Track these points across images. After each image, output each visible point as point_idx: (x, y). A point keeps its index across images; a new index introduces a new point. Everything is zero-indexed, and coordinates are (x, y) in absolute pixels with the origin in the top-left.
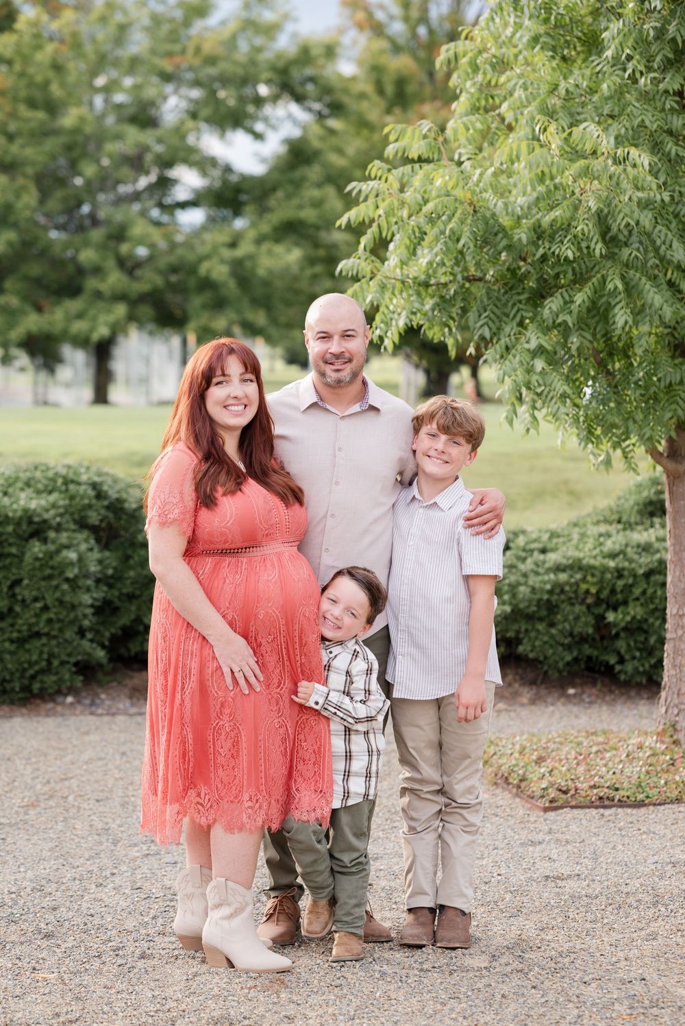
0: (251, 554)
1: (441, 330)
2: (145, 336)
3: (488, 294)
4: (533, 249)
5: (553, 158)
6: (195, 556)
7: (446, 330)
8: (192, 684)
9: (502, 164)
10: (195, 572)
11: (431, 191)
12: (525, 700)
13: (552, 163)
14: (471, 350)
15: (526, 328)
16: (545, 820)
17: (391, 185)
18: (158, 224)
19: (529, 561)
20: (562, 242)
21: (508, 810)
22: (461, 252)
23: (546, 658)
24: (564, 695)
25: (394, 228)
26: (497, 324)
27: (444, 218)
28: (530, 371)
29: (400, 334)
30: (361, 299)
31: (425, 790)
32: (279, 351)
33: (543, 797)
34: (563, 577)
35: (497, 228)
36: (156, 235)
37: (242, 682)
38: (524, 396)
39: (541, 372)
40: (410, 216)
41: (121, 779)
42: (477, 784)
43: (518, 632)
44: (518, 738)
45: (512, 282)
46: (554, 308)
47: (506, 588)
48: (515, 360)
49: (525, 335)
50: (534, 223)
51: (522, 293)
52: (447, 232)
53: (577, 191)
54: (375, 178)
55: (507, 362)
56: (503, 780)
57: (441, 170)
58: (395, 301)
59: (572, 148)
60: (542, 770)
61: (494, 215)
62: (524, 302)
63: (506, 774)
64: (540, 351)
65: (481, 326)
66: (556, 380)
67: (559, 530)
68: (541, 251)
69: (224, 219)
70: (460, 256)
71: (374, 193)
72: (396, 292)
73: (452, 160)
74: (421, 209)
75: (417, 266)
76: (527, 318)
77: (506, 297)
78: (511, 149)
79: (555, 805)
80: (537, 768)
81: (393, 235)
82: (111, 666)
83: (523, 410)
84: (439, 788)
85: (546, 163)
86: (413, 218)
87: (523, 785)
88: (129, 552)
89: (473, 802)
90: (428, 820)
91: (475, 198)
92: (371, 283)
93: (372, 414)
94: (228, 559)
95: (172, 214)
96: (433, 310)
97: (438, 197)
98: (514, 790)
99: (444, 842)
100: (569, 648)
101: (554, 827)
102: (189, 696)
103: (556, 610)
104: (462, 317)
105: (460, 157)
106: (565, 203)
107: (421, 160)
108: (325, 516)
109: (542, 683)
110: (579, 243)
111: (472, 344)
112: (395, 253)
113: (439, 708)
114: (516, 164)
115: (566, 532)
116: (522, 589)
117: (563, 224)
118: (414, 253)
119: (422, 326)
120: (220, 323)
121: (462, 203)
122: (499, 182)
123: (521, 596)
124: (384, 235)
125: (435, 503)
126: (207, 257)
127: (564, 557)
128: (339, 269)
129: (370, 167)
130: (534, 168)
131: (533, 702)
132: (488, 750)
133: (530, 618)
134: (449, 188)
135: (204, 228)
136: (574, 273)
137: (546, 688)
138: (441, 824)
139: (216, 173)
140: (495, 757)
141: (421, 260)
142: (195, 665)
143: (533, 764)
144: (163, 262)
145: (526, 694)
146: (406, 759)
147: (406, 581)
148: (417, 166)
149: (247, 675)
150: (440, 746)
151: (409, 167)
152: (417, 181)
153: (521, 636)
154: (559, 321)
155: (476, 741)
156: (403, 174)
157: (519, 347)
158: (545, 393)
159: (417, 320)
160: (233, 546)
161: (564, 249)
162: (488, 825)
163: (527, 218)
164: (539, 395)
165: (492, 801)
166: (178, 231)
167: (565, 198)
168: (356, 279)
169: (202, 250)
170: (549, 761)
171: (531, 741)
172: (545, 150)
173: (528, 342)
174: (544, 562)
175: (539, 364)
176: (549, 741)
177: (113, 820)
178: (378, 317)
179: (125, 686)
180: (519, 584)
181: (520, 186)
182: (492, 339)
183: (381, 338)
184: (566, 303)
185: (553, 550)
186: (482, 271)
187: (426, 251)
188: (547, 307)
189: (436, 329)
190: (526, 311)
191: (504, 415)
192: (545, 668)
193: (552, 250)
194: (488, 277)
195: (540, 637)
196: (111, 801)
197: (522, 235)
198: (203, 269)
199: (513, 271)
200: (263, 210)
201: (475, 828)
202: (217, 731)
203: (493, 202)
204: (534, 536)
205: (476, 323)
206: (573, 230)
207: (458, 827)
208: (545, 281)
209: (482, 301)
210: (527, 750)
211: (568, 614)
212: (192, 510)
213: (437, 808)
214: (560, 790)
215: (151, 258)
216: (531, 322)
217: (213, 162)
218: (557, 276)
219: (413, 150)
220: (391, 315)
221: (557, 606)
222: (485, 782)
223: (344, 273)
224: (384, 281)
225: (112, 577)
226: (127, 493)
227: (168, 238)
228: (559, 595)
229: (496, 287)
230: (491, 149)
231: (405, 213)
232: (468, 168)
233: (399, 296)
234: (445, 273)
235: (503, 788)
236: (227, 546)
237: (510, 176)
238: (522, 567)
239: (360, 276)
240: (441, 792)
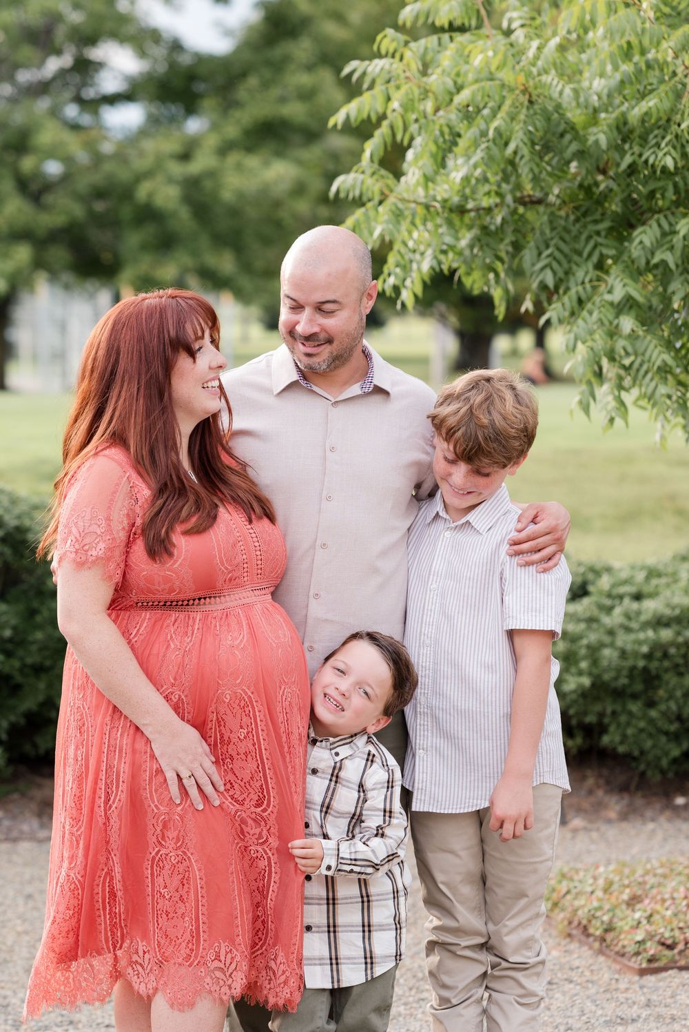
0: (208, 608)
1: (485, 276)
2: (59, 292)
3: (551, 222)
4: (617, 156)
5: (643, 23)
6: (126, 609)
7: (491, 276)
8: (121, 796)
9: (569, 32)
10: (126, 633)
11: (466, 73)
12: (612, 814)
13: (643, 30)
14: (528, 305)
15: (607, 272)
16: (642, 987)
17: (408, 65)
18: (75, 127)
19: (618, 611)
20: (658, 145)
21: (587, 973)
22: (512, 163)
23: (642, 752)
24: (669, 806)
25: (414, 128)
26: (566, 265)
27: (486, 112)
28: (613, 333)
29: (424, 283)
30: (366, 232)
31: (464, 944)
32: (255, 311)
33: (637, 954)
34: (666, 634)
35: (562, 126)
36: (75, 146)
37: (193, 792)
38: (605, 370)
39: (629, 336)
40: (437, 110)
41: (26, 933)
42: (538, 936)
43: (601, 715)
44: (602, 869)
45: (587, 204)
46: (647, 243)
47: (583, 652)
48: (591, 318)
49: (606, 282)
50: (617, 119)
51: (601, 221)
52: (491, 133)
53: (680, 70)
54: (386, 56)
55: (580, 321)
56: (580, 930)
57: (481, 43)
58: (415, 235)
59: (673, 8)
60: (637, 915)
61: (558, 107)
62: (603, 233)
63: (584, 922)
64: (628, 304)
65: (542, 269)
66: (652, 346)
67: (661, 567)
68: (628, 159)
69: (172, 120)
70: (510, 168)
71: (385, 76)
72: (418, 221)
73: (499, 27)
74: (451, 100)
75: (447, 182)
76: (608, 257)
77: (578, 226)
78: (583, 9)
79: (656, 965)
80: (629, 912)
81: (412, 139)
82: (10, 770)
83: (604, 392)
84: (482, 940)
85: (634, 29)
86: (441, 113)
87: (609, 937)
88: (35, 604)
89: (532, 961)
90: (467, 988)
91: (531, 83)
92: (381, 209)
93: (378, 398)
94: (174, 615)
95: (96, 113)
96: (471, 247)
97: (477, 81)
98: (597, 945)
99: (491, 1019)
100: (676, 737)
101: (654, 997)
102: (116, 813)
103: (656, 683)
104: (513, 256)
105: (510, 21)
106: (663, 88)
107: (453, 28)
108: (313, 547)
109: (638, 788)
110: (683, 146)
111: (528, 297)
112: (415, 164)
113: (481, 824)
114: (591, 34)
115: (670, 570)
116: (607, 652)
117: (659, 119)
118: (443, 164)
119: (455, 271)
120: (169, 271)
121: (511, 90)
122: (565, 58)
123: (605, 663)
124: (399, 138)
125: (468, 523)
126: (148, 174)
127: (668, 605)
128: (334, 189)
129: (379, 38)
130: (617, 37)
131: (624, 817)
132: (558, 887)
133: (619, 694)
134: (493, 68)
135: (143, 133)
136: (677, 191)
137: (644, 796)
138: (486, 995)
139: (160, 52)
140: (569, 897)
141: (453, 175)
142: (125, 768)
143: (624, 907)
144: (84, 183)
145: (615, 805)
146: (434, 901)
147: (428, 642)
148: (446, 37)
149: (200, 782)
150: (484, 880)
151: (434, 38)
152: (446, 58)
153: (606, 720)
154: (655, 260)
155: (535, 871)
156: (426, 49)
157: (597, 299)
158: (636, 365)
159: (450, 261)
160: (182, 597)
161: (660, 154)
162: (558, 995)
163: (606, 111)
164: (627, 369)
165: (563, 960)
166: (105, 138)
167: (662, 81)
168: (359, 202)
169: (140, 164)
170: (647, 901)
171: (621, 873)
172: (632, 11)
173: (610, 292)
174: (639, 613)
175: (627, 323)
176: (647, 873)
177: (15, 992)
178: (392, 259)
179: (32, 799)
180: (602, 645)
181: (595, 63)
182: (557, 288)
183: (397, 290)
184: (664, 234)
185: (653, 595)
186: (542, 189)
187: (460, 161)
188: (637, 241)
189: (476, 275)
190: (607, 246)
191: (577, 398)
192: (642, 767)
193: (644, 158)
194: (552, 198)
195: (634, 721)
196: (10, 965)
197: (600, 137)
198: (143, 191)
199: (587, 189)
200: (229, 104)
201: (536, 999)
202: (157, 862)
203: (557, 88)
204: (624, 575)
205: (533, 265)
206: (674, 128)
207: (511, 998)
208: (635, 202)
209: (542, 233)
210: (615, 887)
211: (674, 689)
212: (123, 544)
213: (480, 970)
214: (663, 944)
215: (66, 178)
216: (615, 263)
217: (155, 35)
218: (652, 194)
219: (441, 13)
220: (411, 255)
221: (658, 677)
222: (554, 933)
223: (342, 195)
224: (400, 205)
225: (11, 640)
226: (32, 519)
227: (91, 146)
228: (661, 660)
229: (562, 213)
230: (554, 11)
231: (429, 106)
232: (521, 40)
233: (421, 227)
234: (488, 194)
235: (580, 941)
236: (172, 596)
237: (582, 50)
238: (607, 620)
239: (365, 199)
240: (486, 946)
